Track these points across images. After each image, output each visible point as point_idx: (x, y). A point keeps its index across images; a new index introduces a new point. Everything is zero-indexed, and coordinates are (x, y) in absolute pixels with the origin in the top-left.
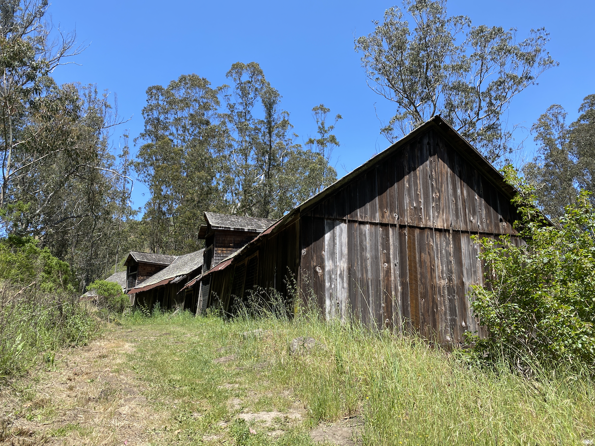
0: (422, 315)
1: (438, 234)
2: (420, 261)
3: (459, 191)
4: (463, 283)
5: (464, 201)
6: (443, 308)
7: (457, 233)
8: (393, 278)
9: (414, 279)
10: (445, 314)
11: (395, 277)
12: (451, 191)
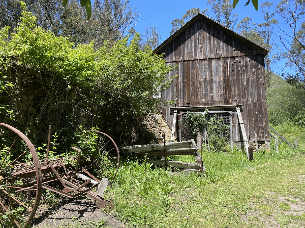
0: (192, 92)
1: (201, 61)
2: (192, 73)
3: (212, 42)
4: (212, 79)
5: (214, 46)
6: (202, 89)
7: (210, 60)
8: (179, 81)
9: (189, 80)
10: (202, 91)
11: (180, 80)
12: (208, 43)
